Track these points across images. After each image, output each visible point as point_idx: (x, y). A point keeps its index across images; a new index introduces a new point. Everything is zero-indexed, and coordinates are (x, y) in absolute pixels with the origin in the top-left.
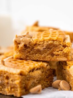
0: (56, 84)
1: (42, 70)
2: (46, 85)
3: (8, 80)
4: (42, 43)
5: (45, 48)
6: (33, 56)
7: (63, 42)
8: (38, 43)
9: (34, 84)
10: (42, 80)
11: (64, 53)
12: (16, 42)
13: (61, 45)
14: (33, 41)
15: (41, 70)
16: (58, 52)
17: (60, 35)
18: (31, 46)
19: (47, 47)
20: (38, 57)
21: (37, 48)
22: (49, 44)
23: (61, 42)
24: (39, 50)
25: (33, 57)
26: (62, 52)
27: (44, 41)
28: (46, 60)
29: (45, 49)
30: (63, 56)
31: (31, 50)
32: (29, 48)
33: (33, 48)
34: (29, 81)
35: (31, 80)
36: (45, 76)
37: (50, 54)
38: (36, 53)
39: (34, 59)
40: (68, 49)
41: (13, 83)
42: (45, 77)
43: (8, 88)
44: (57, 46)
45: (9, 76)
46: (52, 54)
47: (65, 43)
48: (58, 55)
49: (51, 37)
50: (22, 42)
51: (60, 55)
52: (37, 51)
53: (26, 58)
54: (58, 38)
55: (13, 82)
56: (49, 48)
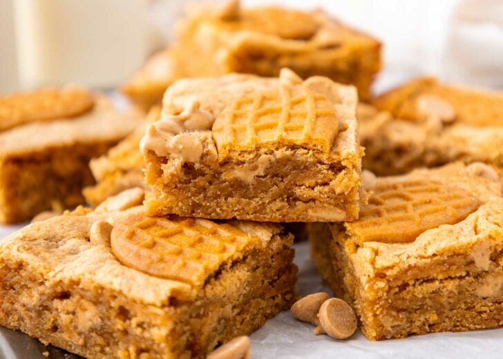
0: (307, 310)
1: (253, 263)
2: (268, 312)
3: (128, 322)
4: (252, 156)
5: (262, 174)
6: (217, 203)
7: (331, 149)
8: (235, 156)
9: (223, 321)
10: (254, 298)
11: (334, 192)
12: (151, 152)
13: (321, 163)
14: (214, 152)
15: (248, 265)
16: (313, 188)
17: (317, 116)
18: (209, 166)
19: (272, 171)
20: (238, 207)
21: (232, 177)
22: (278, 161)
23: (322, 152)
24: (241, 182)
25: (218, 210)
26: (326, 189)
27: (258, 149)
28: (266, 220)
29: (265, 176)
30: (330, 204)
31: (210, 183)
32: (203, 175)
33: (216, 175)
34: (204, 319)
35: (210, 314)
36: (263, 281)
37: (281, 196)
38: (231, 195)
39: (223, 216)
40: (350, 180)
41: (146, 335)
42: (266, 282)
43: (127, 350)
44: (306, 167)
45: (127, 307)
46: (288, 198)
47: (338, 154)
48: (313, 200)
49: (284, 134)
50: (173, 155)
51: (321, 202)
52: (232, 186)
53: (193, 212)
54: (310, 138)
55: (144, 329)
56: (276, 175)
